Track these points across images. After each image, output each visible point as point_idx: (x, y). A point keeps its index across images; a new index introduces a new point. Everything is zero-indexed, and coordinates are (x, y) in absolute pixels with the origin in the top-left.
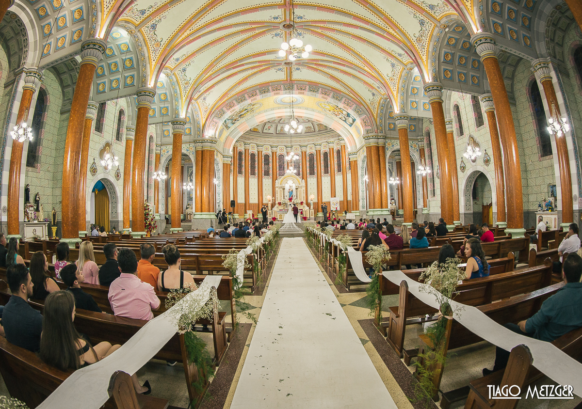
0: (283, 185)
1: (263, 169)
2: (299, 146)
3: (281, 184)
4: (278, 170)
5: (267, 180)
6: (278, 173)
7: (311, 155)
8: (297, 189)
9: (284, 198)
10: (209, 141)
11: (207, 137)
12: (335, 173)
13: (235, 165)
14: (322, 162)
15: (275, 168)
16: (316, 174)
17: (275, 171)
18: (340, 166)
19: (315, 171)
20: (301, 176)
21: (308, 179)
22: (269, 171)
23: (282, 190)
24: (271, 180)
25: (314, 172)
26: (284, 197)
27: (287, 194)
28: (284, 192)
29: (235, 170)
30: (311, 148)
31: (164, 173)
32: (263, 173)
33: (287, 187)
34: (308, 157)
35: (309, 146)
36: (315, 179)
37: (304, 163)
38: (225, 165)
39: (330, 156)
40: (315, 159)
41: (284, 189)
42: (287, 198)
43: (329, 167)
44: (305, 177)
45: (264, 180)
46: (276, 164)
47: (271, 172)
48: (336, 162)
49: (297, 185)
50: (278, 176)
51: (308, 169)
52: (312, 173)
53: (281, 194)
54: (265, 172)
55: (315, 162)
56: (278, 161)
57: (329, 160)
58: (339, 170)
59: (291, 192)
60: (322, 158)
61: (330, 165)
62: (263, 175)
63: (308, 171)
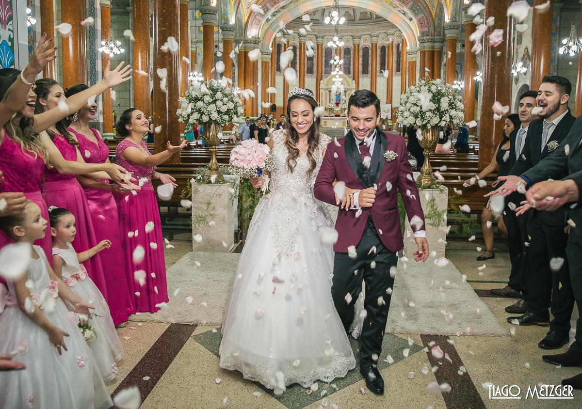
0: (330, 87)
1: (306, 66)
2: (350, 37)
3: (326, 86)
4: (323, 66)
5: (310, 79)
6: (324, 70)
7: (366, 50)
8: (345, 91)
9: (330, 102)
10: (252, 42)
11: (250, 37)
12: (394, 73)
13: (274, 61)
14: (379, 58)
15: (320, 64)
16: (370, 74)
17: (320, 68)
18: (400, 64)
19: (370, 70)
20: (352, 75)
21: (361, 80)
22: (313, 67)
23: (328, 92)
24: (315, 80)
25: (368, 71)
26: (330, 100)
27: (333, 97)
28: (330, 95)
29: (273, 68)
30: (366, 40)
31: (201, 74)
32: (306, 70)
33: (334, 88)
34: (361, 52)
35: (363, 37)
36: (369, 80)
37: (356, 58)
38: (264, 63)
39: (388, 52)
40: (370, 54)
41: (330, 91)
42: (334, 102)
43: (386, 65)
44: (356, 77)
45: (306, 79)
46: (322, 60)
47: (315, 69)
48: (395, 59)
49: (346, 87)
50: (323, 74)
51: (361, 67)
52: (365, 72)
53: (326, 97)
54: (307, 69)
55: (370, 58)
56: (324, 55)
57: (386, 57)
58: (398, 70)
59: (338, 96)
60: (379, 53)
61: (388, 62)
62: (306, 73)
63: (361, 70)
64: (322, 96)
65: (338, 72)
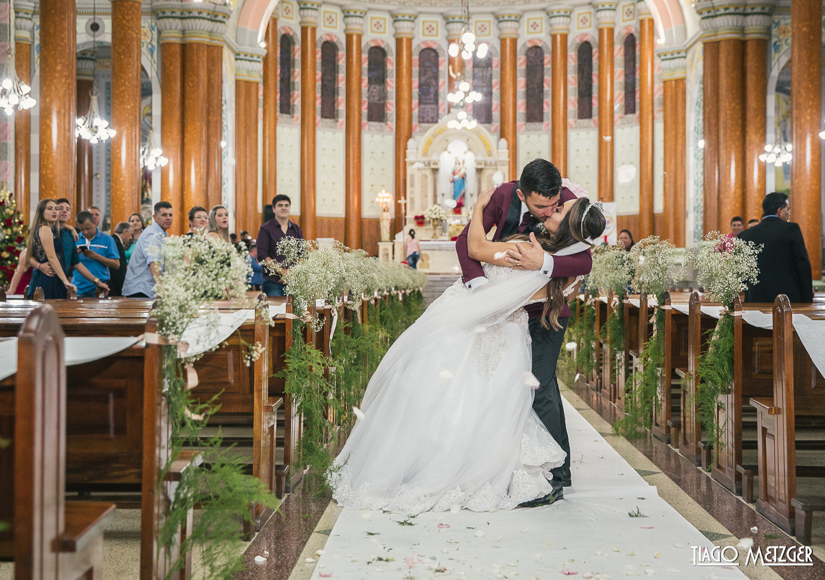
0: (434, 158)
1: (365, 99)
2: (492, 17)
3: (425, 154)
4: (415, 101)
5: (378, 137)
6: (416, 112)
7: (535, 53)
8: (479, 171)
9: (435, 202)
10: (205, 15)
12: (617, 116)
13: (271, 82)
14: (572, 77)
15: (405, 94)
16: (547, 121)
17: (405, 106)
18: (634, 92)
19: (547, 109)
20: (496, 124)
21: (522, 138)
22: (384, 104)
23: (428, 173)
24: (390, 139)
25: (541, 112)
26: (435, 196)
27: (445, 186)
28: (435, 181)
29: (271, 102)
30: (534, 26)
32: (365, 111)
33: (447, 163)
34: (521, 60)
35: (526, 16)
36: (546, 138)
37: (509, 78)
38: (242, 87)
39: (600, 58)
40: (548, 66)
41: (435, 171)
42: (447, 201)
43: (595, 95)
44: (509, 129)
45: (366, 137)
46: (411, 83)
47: (391, 110)
48: (620, 79)
49: (480, 158)
50: (415, 122)
51: (521, 102)
52: (534, 115)
53: (424, 187)
54: (370, 108)
55: (548, 78)
56: (416, 69)
57: (595, 72)
58: (630, 108)
59: (459, 183)
60: (572, 63)
61: (600, 87)
62: (364, 120)
63: (521, 110)
64: (412, 185)
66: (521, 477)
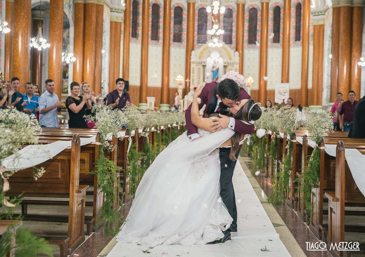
0: (204, 60)
1: (172, 31)
3: (200, 58)
4: (196, 33)
5: (178, 50)
6: (196, 38)
7: (253, 11)
8: (225, 67)
9: (204, 81)
12: (291, 42)
13: (128, 22)
14: (271, 23)
15: (191, 30)
17: (191, 35)
18: (300, 31)
19: (258, 38)
20: (234, 44)
21: (246, 52)
22: (181, 34)
23: (201, 67)
24: (184, 51)
25: (255, 39)
26: (204, 78)
27: (209, 74)
28: (204, 71)
29: (127, 32)
32: (172, 37)
33: (210, 63)
34: (247, 14)
36: (257, 52)
37: (240, 23)
38: (114, 25)
39: (284, 14)
40: (259, 18)
41: (204, 66)
43: (281, 32)
44: (240, 47)
45: (172, 49)
46: (194, 24)
47: (184, 37)
48: (293, 24)
49: (226, 61)
50: (195, 43)
51: (246, 34)
52: (252, 41)
53: (199, 74)
54: (174, 36)
55: (259, 23)
56: (196, 18)
57: (282, 21)
58: (298, 38)
59: (216, 72)
60: (271, 16)
61: (284, 28)
62: (172, 42)
63: (246, 38)
64: (193, 73)
65: (217, 31)
66: (208, 230)
